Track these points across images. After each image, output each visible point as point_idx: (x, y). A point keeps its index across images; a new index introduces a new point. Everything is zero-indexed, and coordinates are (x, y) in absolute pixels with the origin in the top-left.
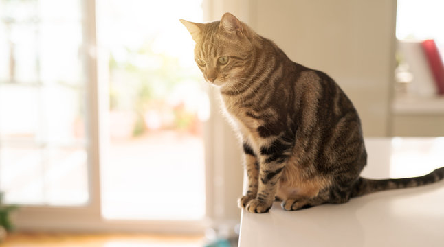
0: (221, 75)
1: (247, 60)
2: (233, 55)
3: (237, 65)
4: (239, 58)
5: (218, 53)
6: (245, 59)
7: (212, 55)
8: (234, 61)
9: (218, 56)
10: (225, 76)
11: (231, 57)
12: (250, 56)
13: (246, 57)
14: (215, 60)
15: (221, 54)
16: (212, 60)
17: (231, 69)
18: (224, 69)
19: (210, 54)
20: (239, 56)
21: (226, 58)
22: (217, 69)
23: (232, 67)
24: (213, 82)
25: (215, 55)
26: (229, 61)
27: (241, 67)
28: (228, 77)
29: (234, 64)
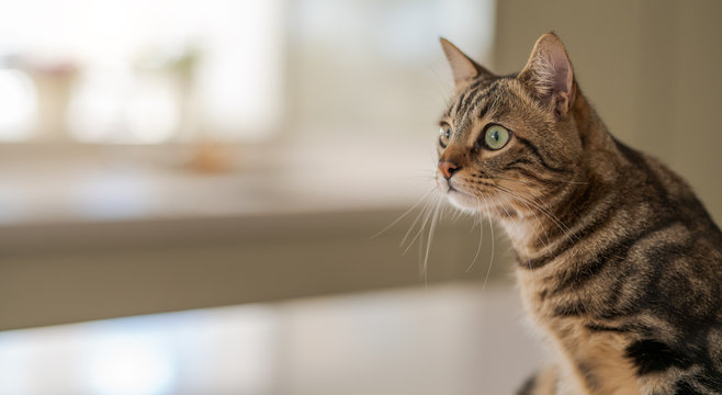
2: (522, 135)
3: (523, 165)
4: (535, 151)
5: (492, 113)
7: (476, 111)
8: (521, 151)
9: (488, 119)
10: (483, 174)
11: (518, 138)
12: (564, 171)
14: (478, 126)
15: (497, 116)
16: (469, 123)
17: (507, 168)
18: (488, 160)
20: (536, 146)
22: (474, 152)
23: (512, 164)
24: (448, 179)
25: (482, 114)
26: (509, 146)
27: (533, 181)
28: (489, 181)
29: (519, 161)
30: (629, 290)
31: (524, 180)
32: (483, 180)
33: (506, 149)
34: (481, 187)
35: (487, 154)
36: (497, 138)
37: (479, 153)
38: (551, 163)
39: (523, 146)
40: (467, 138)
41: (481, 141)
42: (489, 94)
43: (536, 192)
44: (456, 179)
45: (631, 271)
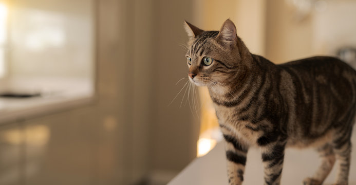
0: (201, 74)
1: (233, 70)
2: (218, 59)
3: (219, 69)
4: (223, 64)
5: (204, 53)
6: (230, 68)
7: (199, 53)
8: (218, 65)
9: (203, 55)
10: (205, 75)
11: (216, 60)
12: (235, 67)
13: (232, 67)
14: (200, 58)
15: (207, 54)
16: (197, 58)
17: (214, 71)
18: (207, 71)
19: (197, 53)
20: (223, 62)
21: (210, 60)
22: (200, 68)
23: (215, 69)
24: (193, 79)
25: (201, 54)
26: (213, 64)
27: (224, 74)
28: (207, 78)
29: (217, 68)
30: (260, 111)
31: (221, 74)
32: (205, 78)
33: (211, 65)
34: (205, 80)
35: (206, 68)
36: (208, 61)
37: (202, 68)
38: (230, 67)
39: (218, 63)
40: (197, 63)
41: (203, 63)
42: (203, 45)
43: (226, 77)
44: (195, 78)
45: (260, 104)
